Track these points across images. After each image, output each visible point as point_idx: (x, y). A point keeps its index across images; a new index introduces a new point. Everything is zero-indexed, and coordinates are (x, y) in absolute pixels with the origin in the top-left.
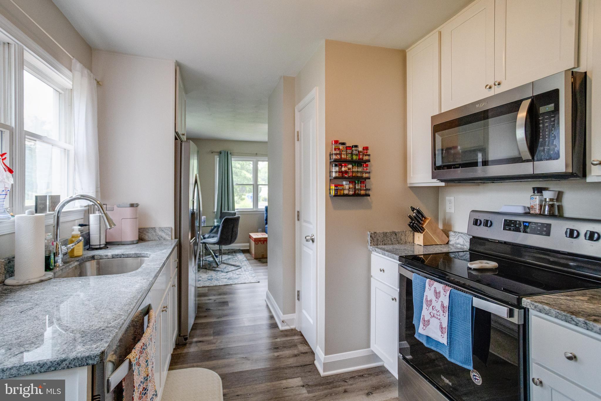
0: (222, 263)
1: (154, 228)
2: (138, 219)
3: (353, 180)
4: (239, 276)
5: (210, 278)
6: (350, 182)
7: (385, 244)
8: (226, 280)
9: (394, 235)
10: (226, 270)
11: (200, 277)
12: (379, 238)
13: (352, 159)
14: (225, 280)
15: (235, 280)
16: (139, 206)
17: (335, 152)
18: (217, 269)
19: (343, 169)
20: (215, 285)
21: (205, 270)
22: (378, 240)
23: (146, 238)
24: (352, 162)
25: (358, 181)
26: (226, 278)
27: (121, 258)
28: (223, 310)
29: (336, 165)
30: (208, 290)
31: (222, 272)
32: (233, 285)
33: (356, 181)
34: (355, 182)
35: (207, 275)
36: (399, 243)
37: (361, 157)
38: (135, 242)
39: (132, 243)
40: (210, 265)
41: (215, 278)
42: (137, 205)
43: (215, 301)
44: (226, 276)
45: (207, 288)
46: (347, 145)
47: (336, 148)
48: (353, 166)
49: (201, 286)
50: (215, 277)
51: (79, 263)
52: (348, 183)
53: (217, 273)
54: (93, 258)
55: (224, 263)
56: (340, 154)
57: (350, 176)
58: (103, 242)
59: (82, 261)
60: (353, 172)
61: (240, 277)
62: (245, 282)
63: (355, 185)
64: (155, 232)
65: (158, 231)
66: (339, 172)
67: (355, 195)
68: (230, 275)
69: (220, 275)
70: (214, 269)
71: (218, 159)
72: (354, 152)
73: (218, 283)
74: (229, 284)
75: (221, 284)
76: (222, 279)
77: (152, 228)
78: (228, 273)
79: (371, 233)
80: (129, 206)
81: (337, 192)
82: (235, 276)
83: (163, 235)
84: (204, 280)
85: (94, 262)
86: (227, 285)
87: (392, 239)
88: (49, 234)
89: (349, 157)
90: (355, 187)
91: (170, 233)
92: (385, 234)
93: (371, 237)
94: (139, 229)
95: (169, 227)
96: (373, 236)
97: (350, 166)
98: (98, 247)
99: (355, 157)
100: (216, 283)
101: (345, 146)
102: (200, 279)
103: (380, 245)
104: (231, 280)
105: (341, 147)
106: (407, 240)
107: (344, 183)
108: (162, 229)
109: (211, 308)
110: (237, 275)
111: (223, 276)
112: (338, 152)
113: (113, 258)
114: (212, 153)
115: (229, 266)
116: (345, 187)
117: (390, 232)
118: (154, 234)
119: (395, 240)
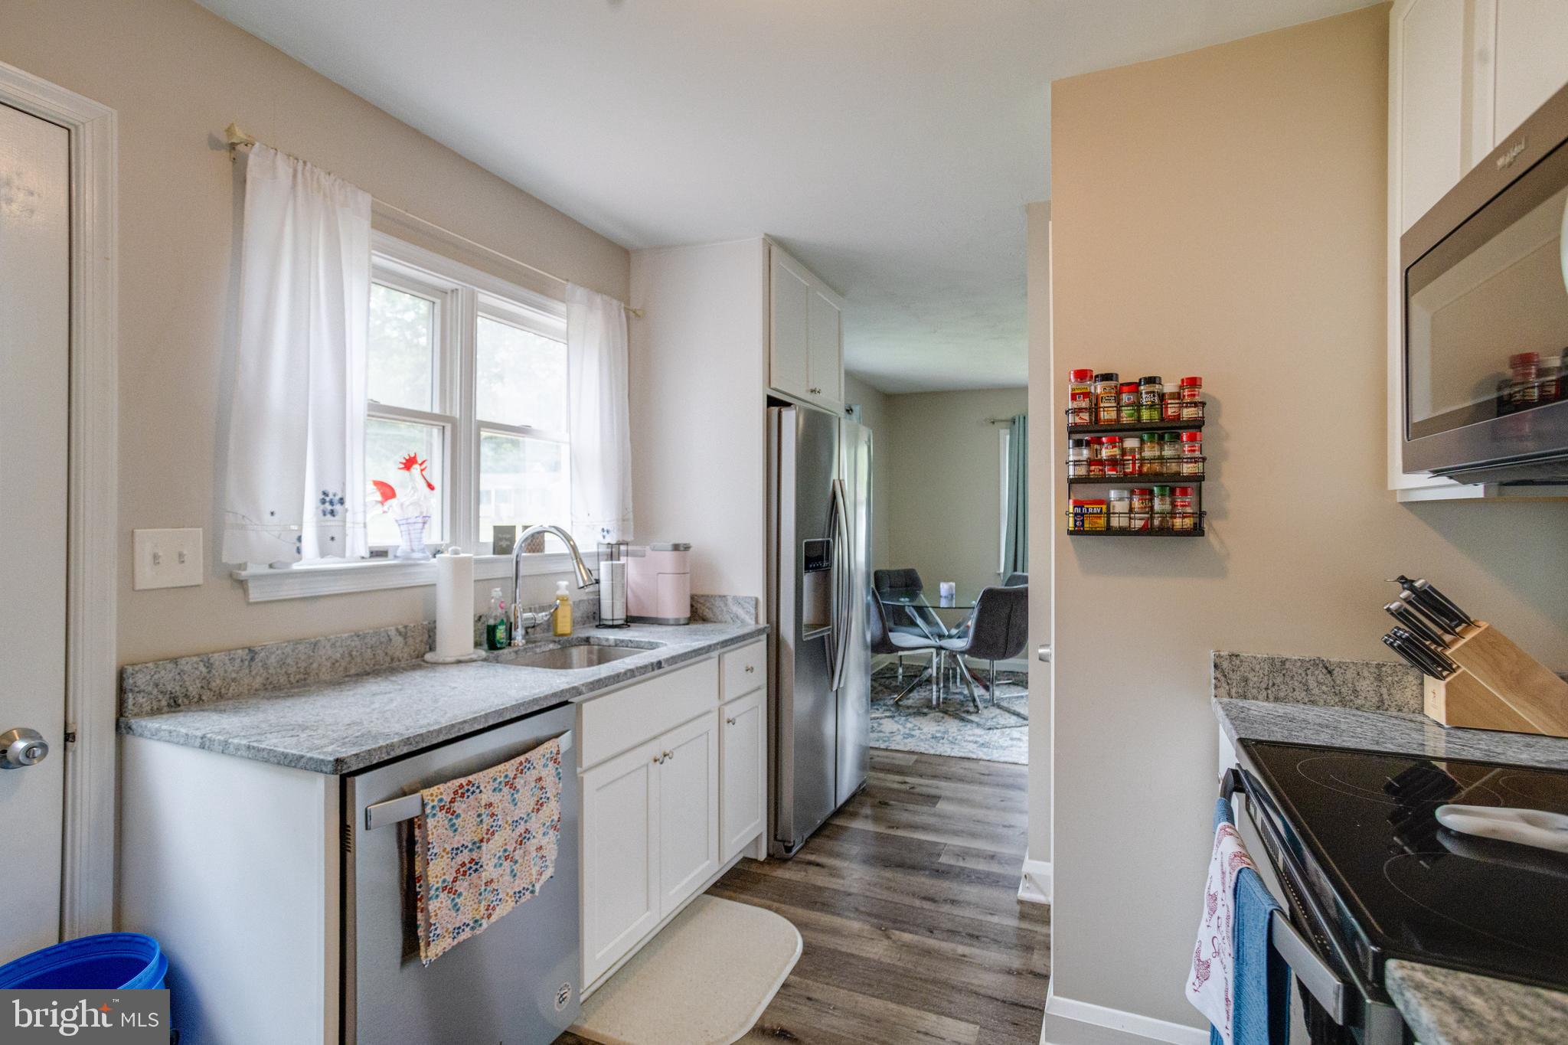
0: (994, 705)
1: (724, 596)
2: (688, 576)
3: (1143, 482)
4: (1015, 742)
5: (938, 735)
6: (1132, 492)
7: (1277, 699)
8: (975, 746)
9: (1321, 675)
10: (989, 724)
11: (919, 729)
12: (1250, 676)
13: (1139, 419)
14: (972, 746)
15: (995, 751)
16: (691, 549)
17: (1076, 405)
18: (973, 718)
19: (1105, 453)
20: (938, 753)
21: (941, 715)
22: (1246, 680)
23: (708, 614)
24: (1136, 428)
25: (1162, 488)
26: (976, 742)
27: (627, 647)
28: (915, 812)
29: (1078, 444)
30: (916, 761)
31: (978, 725)
32: (981, 763)
33: (1155, 489)
34: (1151, 492)
35: (938, 728)
36: (1343, 703)
37: (1171, 411)
38: (682, 622)
39: (677, 623)
40: (963, 705)
41: (950, 738)
42: (687, 548)
43: (913, 788)
44: (980, 736)
45: (915, 757)
46: (1122, 380)
47: (1077, 391)
48: (1142, 442)
49: (906, 749)
50: (955, 734)
51: (559, 647)
52: (1126, 494)
53: (965, 726)
54: (587, 641)
55: (999, 707)
56: (1094, 410)
57: (1131, 473)
58: (620, 615)
59: (566, 644)
60: (1142, 460)
61: (1012, 746)
62: (1016, 761)
63: (1151, 500)
64: (726, 605)
65: (731, 604)
66: (1090, 462)
67: (1147, 531)
68: (995, 736)
69: (971, 733)
70: (963, 715)
71: (1008, 437)
72: (1146, 399)
73: (949, 750)
74: (975, 756)
75: (953, 754)
76: (964, 744)
77: (720, 596)
78: (991, 731)
79: (1219, 656)
80: (670, 548)
81: (1083, 521)
82: (1004, 742)
83: (740, 612)
84: (922, 737)
85: (584, 649)
86: (969, 759)
87: (1312, 684)
88: (498, 589)
89: (1127, 416)
90: (1152, 507)
91: (753, 611)
92: (1278, 666)
93: (1216, 666)
94: (693, 598)
95: (751, 598)
96: (1225, 665)
97: (1131, 443)
98: (610, 623)
99: (1146, 415)
100: (945, 749)
101: (1113, 383)
102: (917, 733)
103: (1255, 698)
104: (985, 750)
105: (1099, 388)
106: (1385, 696)
107: (1113, 494)
108: (737, 601)
109: (892, 802)
110: (1012, 739)
111: (974, 735)
112: (1084, 404)
113: (616, 645)
114: (993, 423)
115: (1007, 715)
116: (1114, 506)
117: (1302, 661)
118: (725, 609)
119: (1324, 688)
